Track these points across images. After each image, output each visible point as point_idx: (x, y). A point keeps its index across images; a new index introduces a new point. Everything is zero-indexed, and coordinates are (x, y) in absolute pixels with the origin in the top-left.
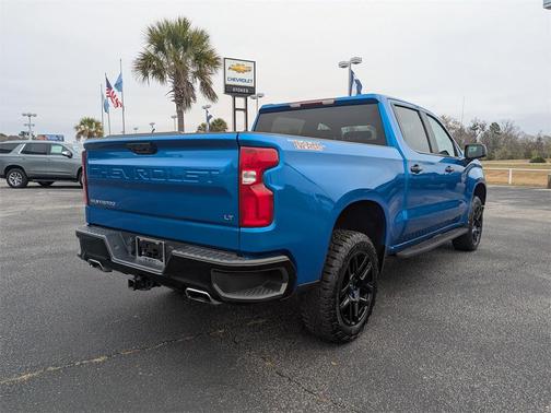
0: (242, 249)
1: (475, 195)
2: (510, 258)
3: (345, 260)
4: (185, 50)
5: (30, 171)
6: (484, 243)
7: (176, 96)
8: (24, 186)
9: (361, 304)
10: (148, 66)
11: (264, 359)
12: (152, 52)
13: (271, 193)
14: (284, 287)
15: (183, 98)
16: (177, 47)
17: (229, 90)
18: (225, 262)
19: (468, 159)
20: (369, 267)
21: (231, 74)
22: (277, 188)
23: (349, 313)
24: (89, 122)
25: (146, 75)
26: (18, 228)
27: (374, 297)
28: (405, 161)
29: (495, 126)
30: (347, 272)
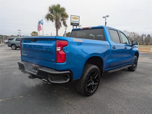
0: (57, 69)
1: (135, 55)
2: (145, 74)
3: (89, 73)
4: (59, 13)
5: (17, 45)
6: (138, 69)
7: (56, 26)
8: (16, 49)
9: (94, 85)
10: (48, 17)
11: (65, 99)
12: (50, 13)
13: (65, 53)
14: (68, 80)
15: (58, 26)
16: (57, 12)
17: (72, 24)
18: (51, 72)
19: (133, 45)
20: (97, 75)
21: (73, 20)
22: (67, 52)
23: (90, 88)
24: (35, 32)
25: (48, 19)
26: (11, 61)
27: (99, 83)
28: (111, 45)
29: (149, 36)
30: (90, 76)
